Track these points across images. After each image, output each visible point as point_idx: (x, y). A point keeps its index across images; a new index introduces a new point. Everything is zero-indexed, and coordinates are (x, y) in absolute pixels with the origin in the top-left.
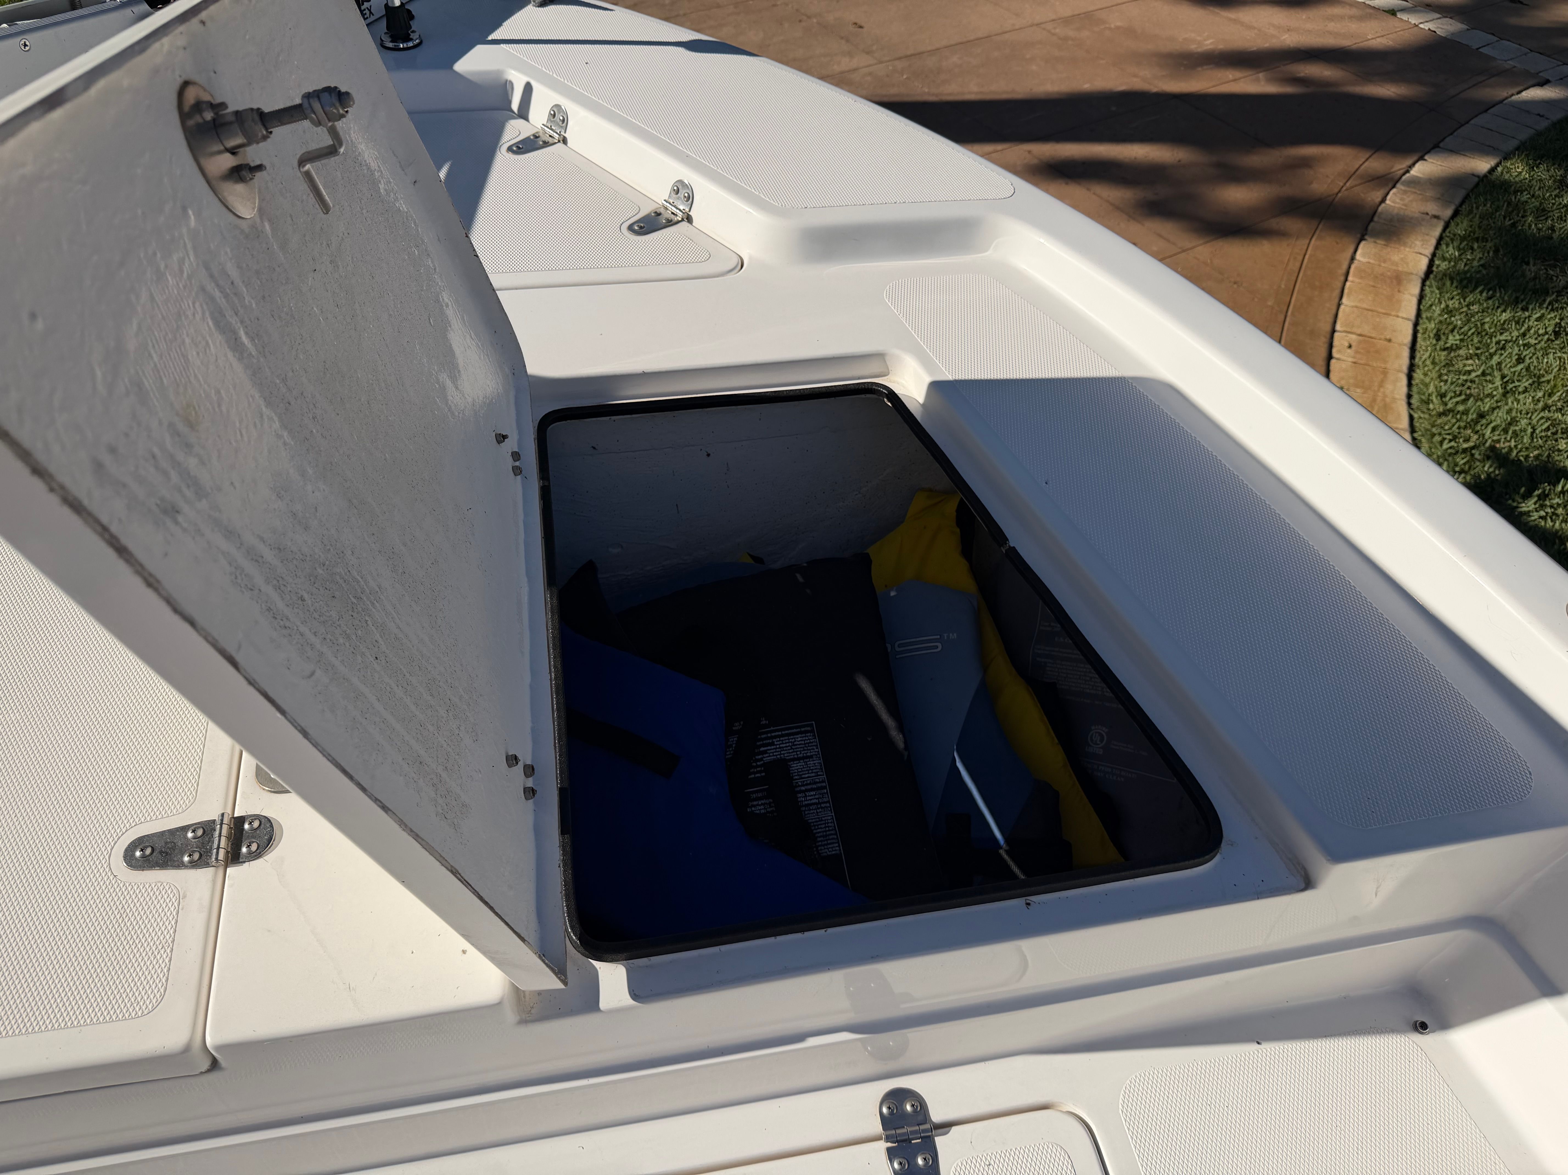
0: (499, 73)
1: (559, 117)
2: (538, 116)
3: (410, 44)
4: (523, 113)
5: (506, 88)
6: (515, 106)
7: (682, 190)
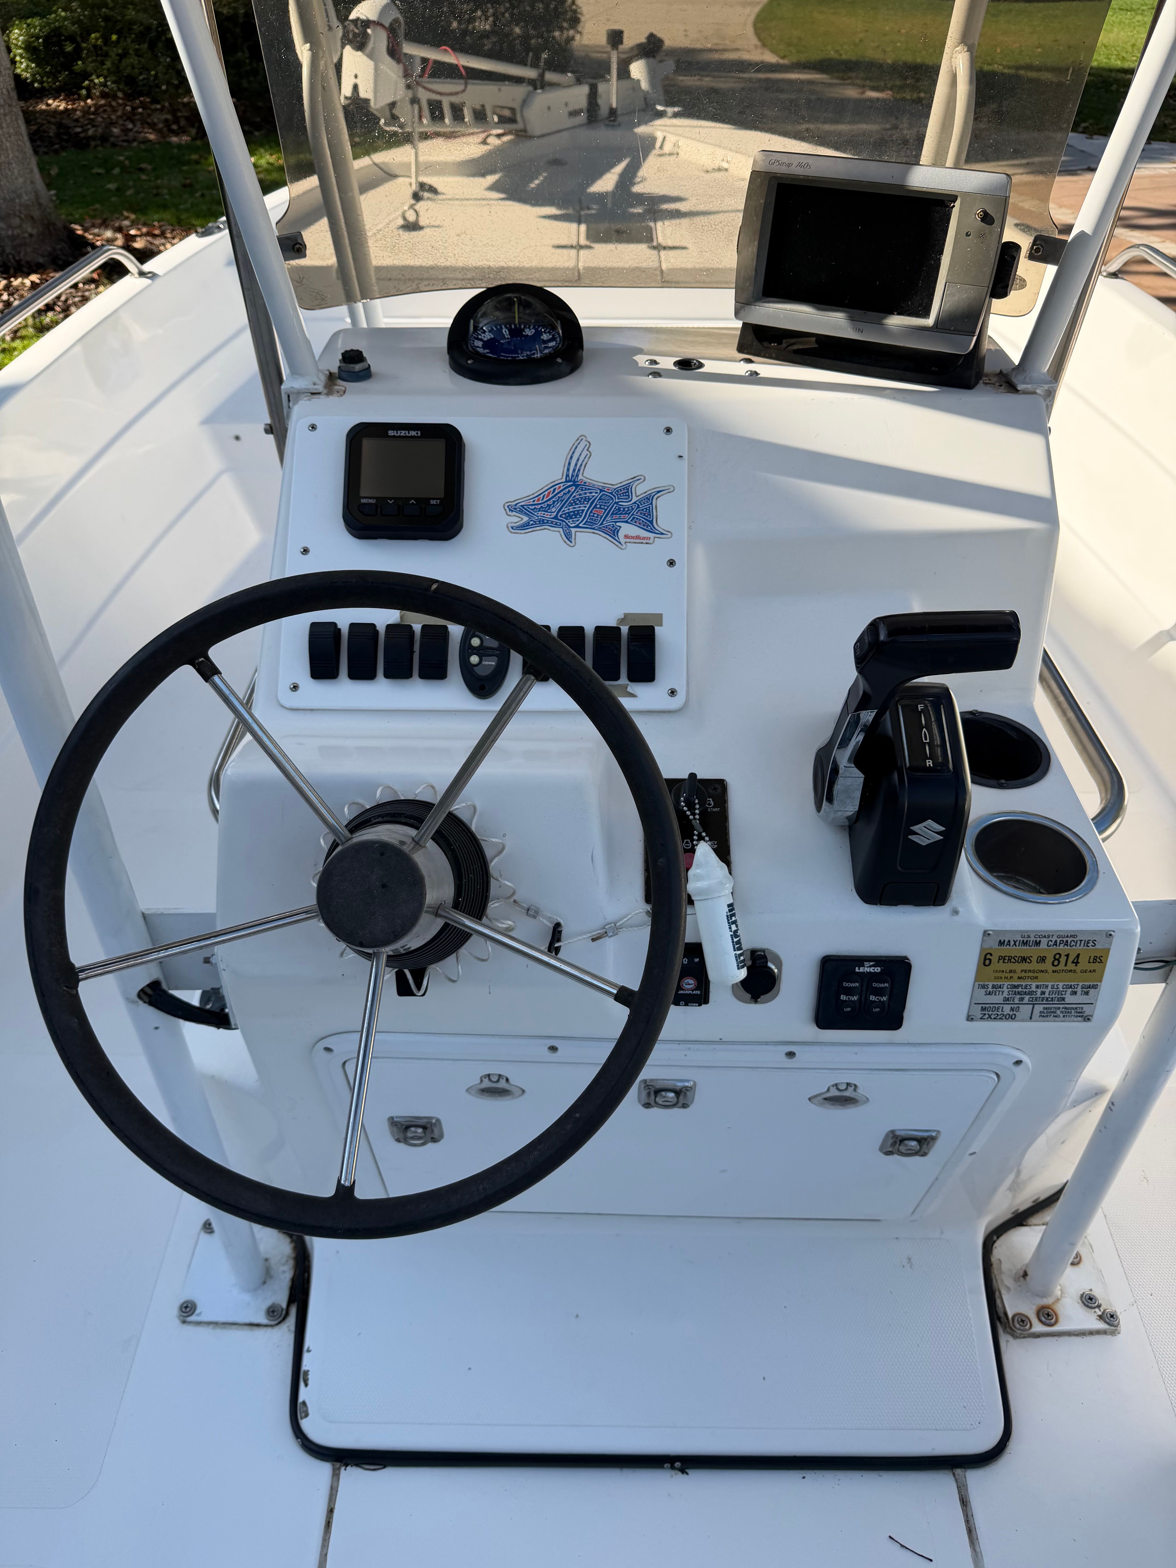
0: (651, 133)
3: (617, 123)
4: (663, 147)
6: (660, 145)
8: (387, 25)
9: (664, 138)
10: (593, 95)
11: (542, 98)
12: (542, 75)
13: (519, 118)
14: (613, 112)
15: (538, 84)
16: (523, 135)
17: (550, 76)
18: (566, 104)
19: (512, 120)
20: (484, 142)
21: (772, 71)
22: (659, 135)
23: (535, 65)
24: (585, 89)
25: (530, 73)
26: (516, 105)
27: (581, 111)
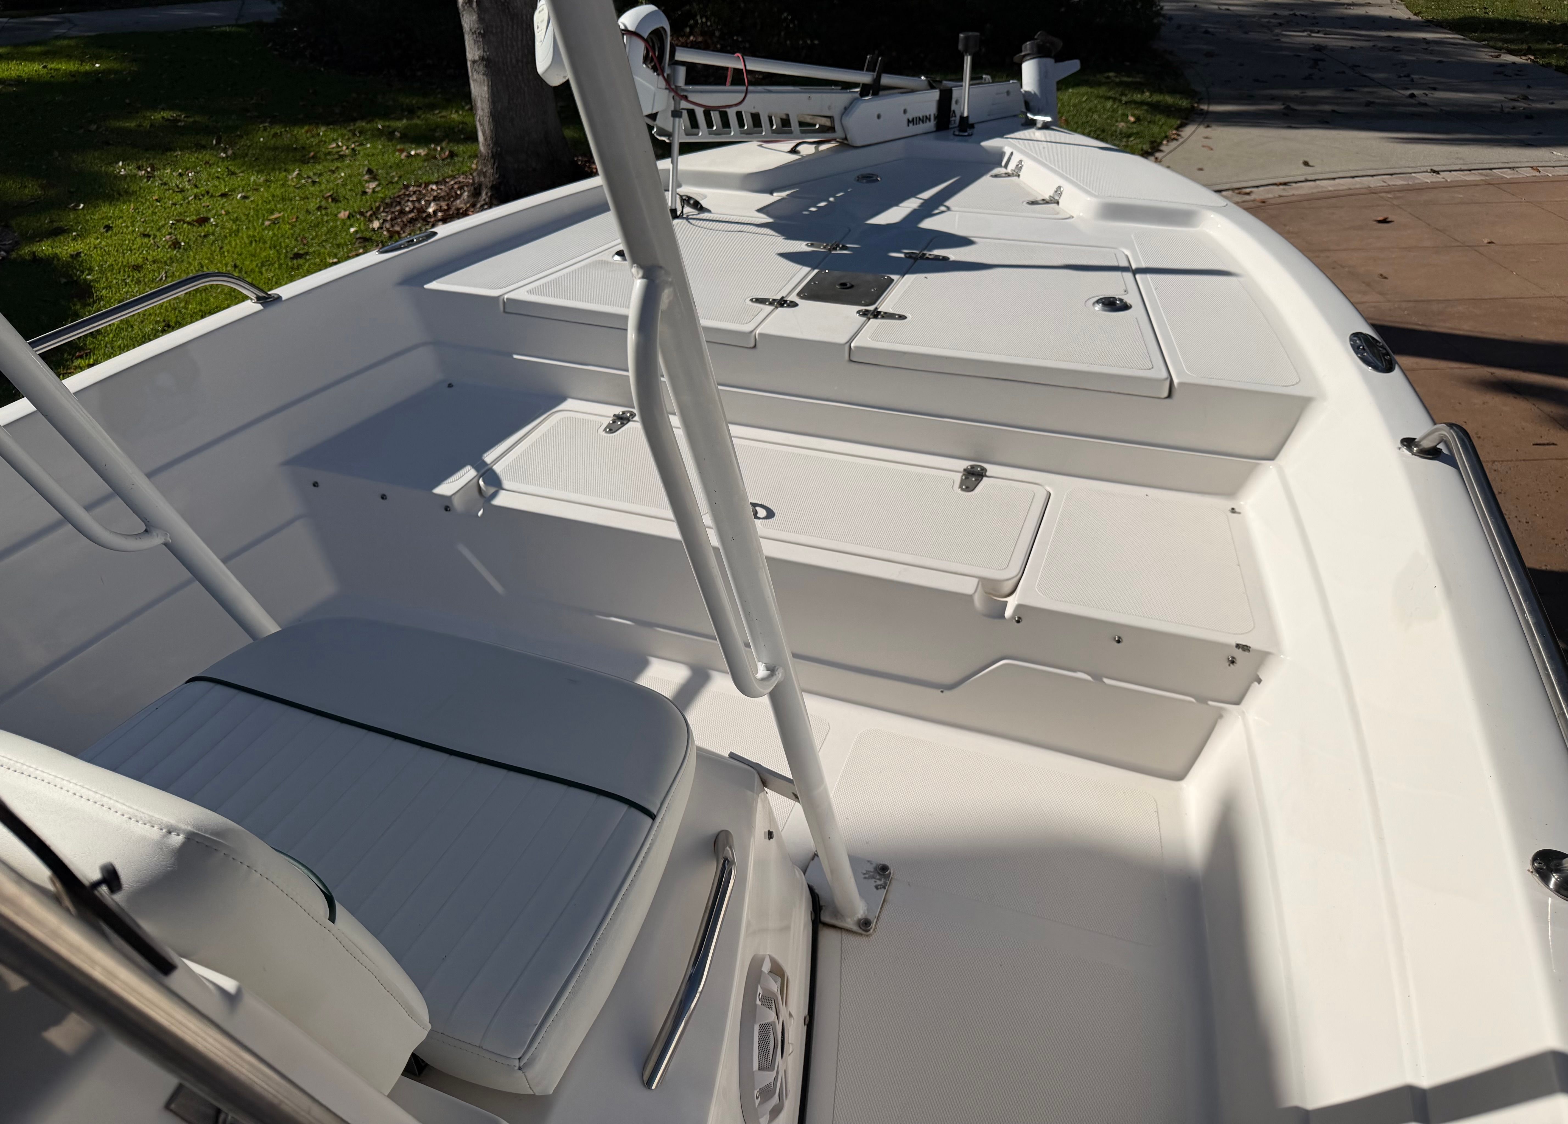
0: (1002, 148)
1: (1019, 167)
2: (1012, 166)
3: (966, 134)
4: (1006, 166)
5: (1002, 154)
6: (1003, 164)
7: (1059, 191)
8: (645, 36)
9: (1012, 154)
10: (945, 101)
11: (870, 106)
12: (877, 79)
13: (837, 126)
14: (964, 120)
15: (873, 90)
16: (845, 144)
17: (886, 80)
18: (905, 111)
19: (832, 129)
20: (794, 151)
21: (1397, 29)
22: (1008, 150)
23: (871, 69)
24: (935, 95)
25: (865, 78)
26: (836, 113)
27: (928, 119)
